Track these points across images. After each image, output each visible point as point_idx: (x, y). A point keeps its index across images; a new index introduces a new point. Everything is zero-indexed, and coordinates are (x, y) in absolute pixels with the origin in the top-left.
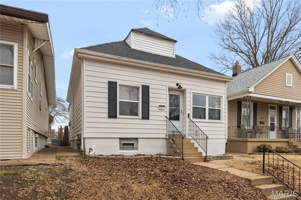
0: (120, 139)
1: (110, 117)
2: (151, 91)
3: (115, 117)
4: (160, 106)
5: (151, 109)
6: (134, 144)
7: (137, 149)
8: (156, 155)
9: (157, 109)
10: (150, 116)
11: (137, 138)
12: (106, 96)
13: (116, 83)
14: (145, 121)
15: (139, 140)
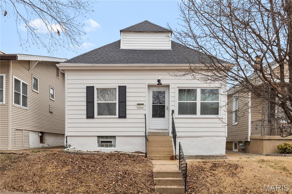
0: (98, 137)
1: (88, 117)
2: (127, 90)
3: (93, 117)
4: (138, 104)
5: (127, 108)
6: (111, 141)
7: (115, 146)
8: (134, 153)
9: (135, 107)
10: (127, 115)
11: (115, 136)
12: (85, 99)
13: (93, 87)
14: (122, 120)
15: (117, 138)
